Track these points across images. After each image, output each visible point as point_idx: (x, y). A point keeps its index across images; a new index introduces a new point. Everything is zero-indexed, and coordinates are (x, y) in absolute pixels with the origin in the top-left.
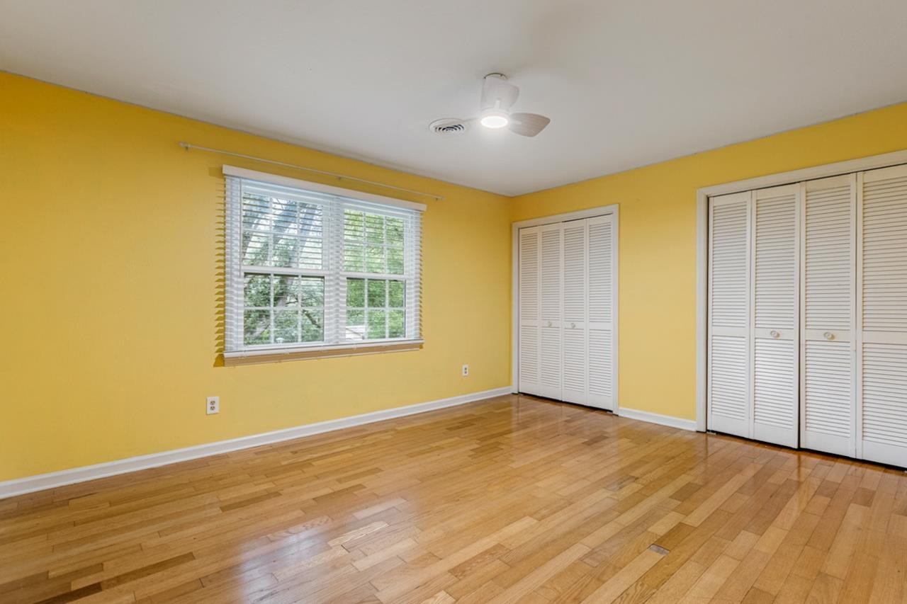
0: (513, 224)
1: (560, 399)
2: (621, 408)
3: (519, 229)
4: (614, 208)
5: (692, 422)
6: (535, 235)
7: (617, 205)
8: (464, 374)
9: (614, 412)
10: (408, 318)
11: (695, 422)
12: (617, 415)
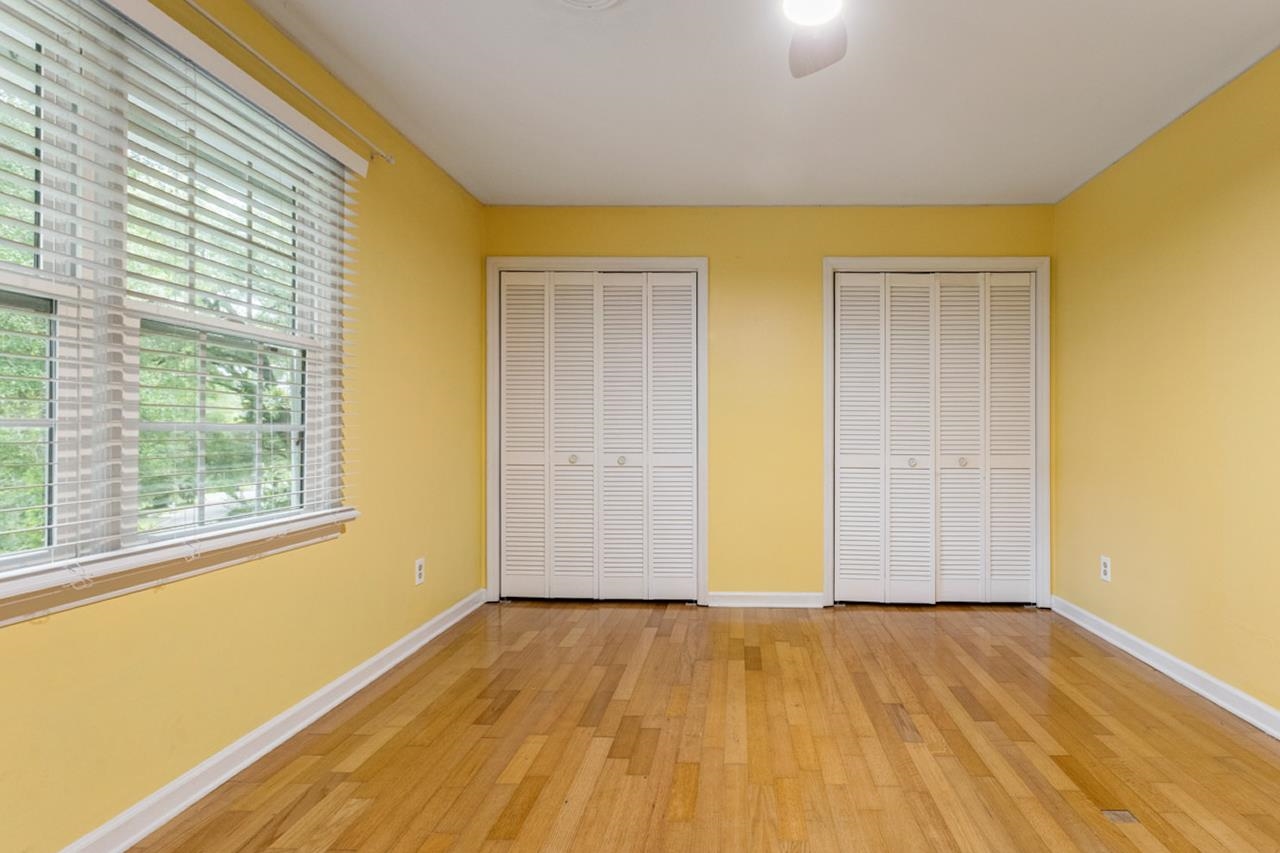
0: (491, 261)
1: (596, 597)
2: (711, 593)
3: (500, 272)
4: (701, 264)
5: (817, 594)
6: (540, 291)
7: (706, 259)
8: (418, 581)
9: (699, 603)
10: (311, 454)
11: (820, 594)
12: (707, 606)
